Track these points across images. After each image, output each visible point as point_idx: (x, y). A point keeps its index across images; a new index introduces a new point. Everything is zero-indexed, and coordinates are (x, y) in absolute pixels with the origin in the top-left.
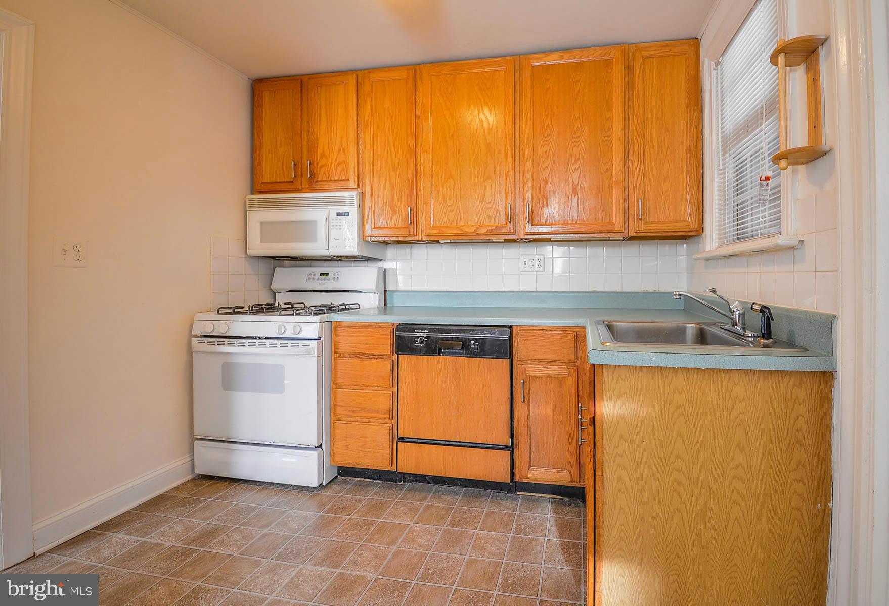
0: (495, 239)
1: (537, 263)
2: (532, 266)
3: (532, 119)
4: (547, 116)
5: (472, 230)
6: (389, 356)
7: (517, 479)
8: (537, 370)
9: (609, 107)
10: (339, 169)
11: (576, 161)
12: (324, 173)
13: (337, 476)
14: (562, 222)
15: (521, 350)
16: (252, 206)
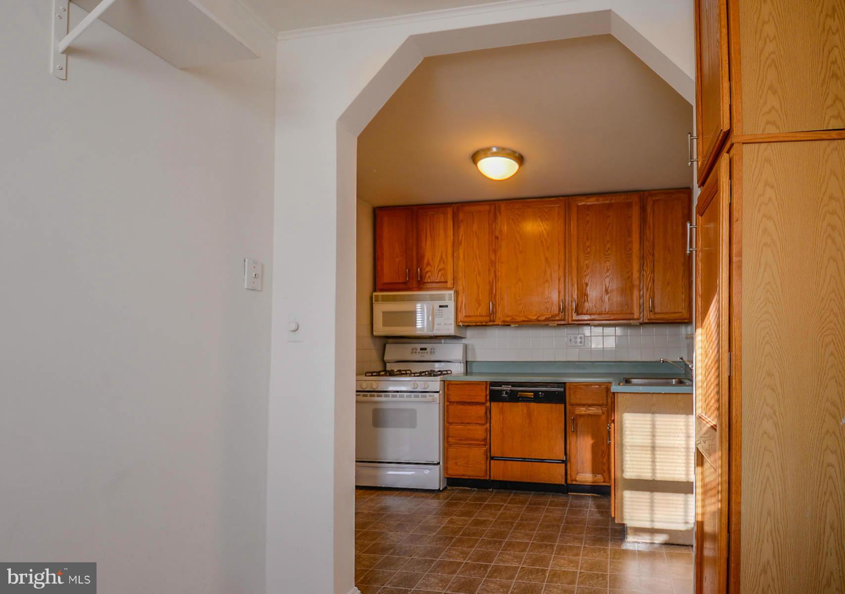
0: (551, 324)
1: (579, 340)
2: (576, 342)
3: (578, 241)
4: (588, 239)
5: (535, 318)
6: (483, 404)
7: (569, 482)
8: (582, 410)
9: (630, 234)
10: (440, 274)
11: (608, 270)
12: (429, 277)
13: (446, 487)
14: (598, 312)
15: (571, 398)
16: (377, 300)
